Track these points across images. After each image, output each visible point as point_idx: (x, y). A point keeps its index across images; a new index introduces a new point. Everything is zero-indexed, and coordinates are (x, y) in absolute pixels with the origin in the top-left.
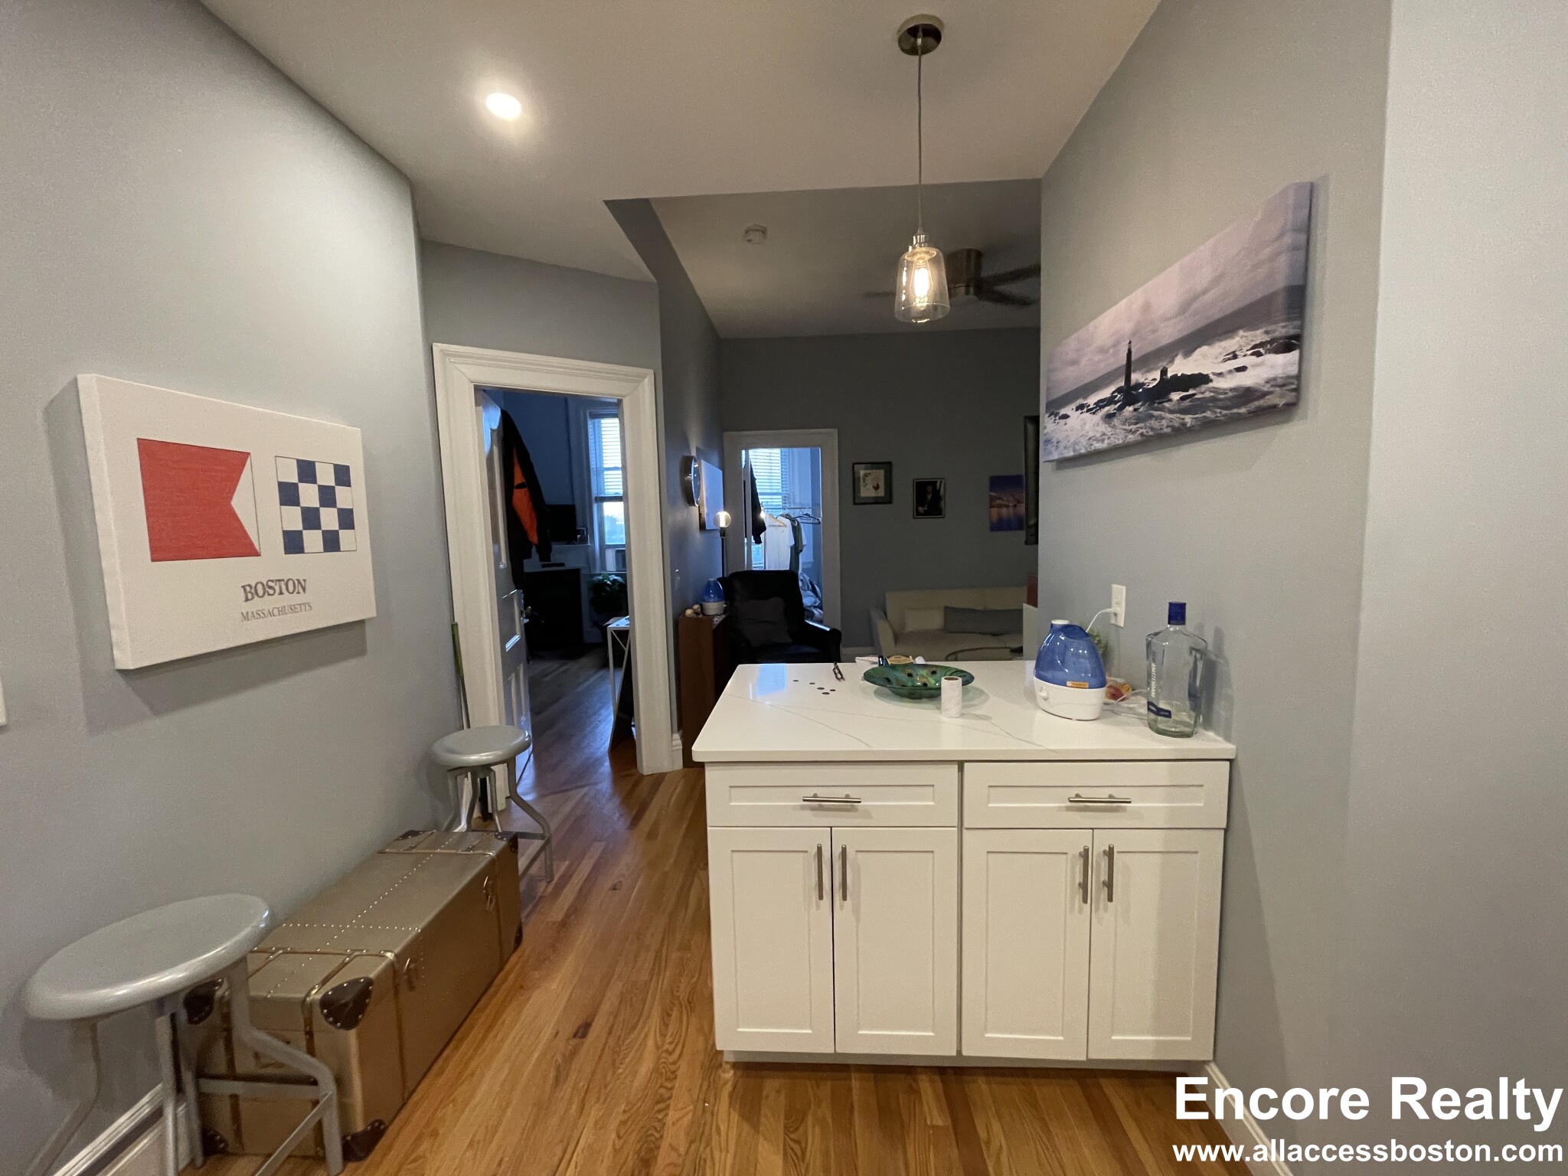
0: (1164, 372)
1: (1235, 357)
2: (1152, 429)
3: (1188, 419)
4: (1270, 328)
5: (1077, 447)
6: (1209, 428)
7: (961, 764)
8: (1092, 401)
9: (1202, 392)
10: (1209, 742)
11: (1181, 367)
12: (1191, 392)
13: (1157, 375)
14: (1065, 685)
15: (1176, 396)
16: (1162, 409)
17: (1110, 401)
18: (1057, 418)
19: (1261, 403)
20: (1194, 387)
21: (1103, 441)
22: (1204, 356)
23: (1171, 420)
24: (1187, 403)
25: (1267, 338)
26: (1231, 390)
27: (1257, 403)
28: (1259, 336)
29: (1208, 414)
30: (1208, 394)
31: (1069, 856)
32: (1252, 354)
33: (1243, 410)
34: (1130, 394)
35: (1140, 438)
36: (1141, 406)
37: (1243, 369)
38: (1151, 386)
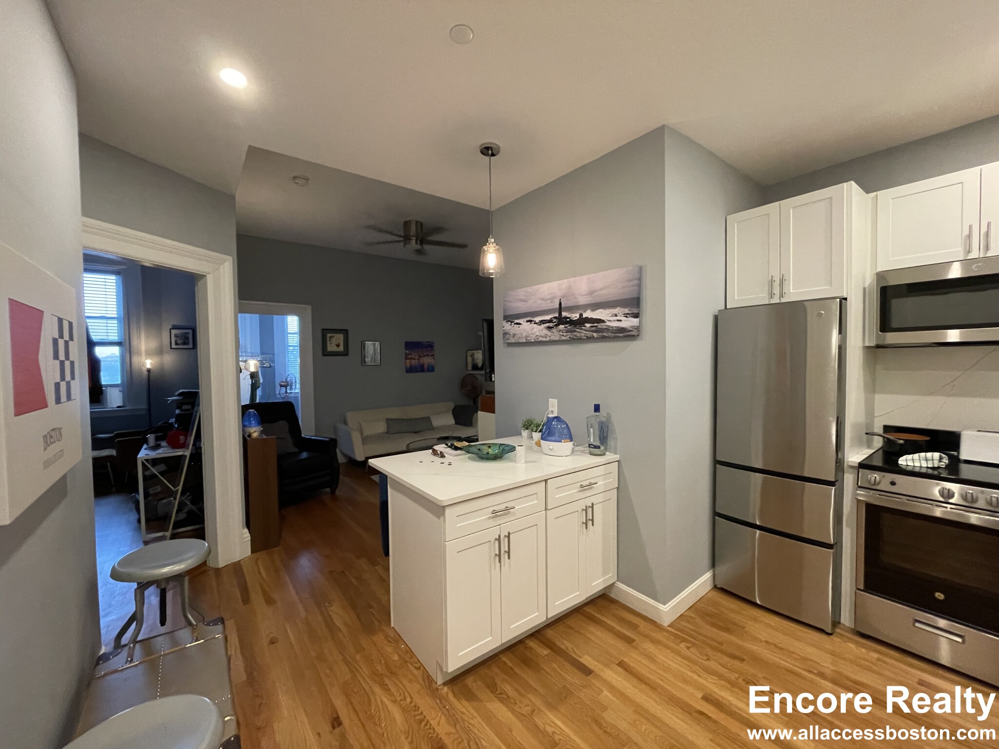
0: (581, 315)
1: (616, 316)
2: (576, 336)
3: (595, 335)
4: (631, 309)
5: (528, 338)
6: (603, 339)
7: (546, 481)
8: (538, 319)
9: (600, 326)
10: (610, 456)
11: (588, 314)
12: (595, 325)
13: (578, 316)
14: (561, 442)
15: (588, 325)
16: (581, 329)
17: (550, 321)
18: (513, 323)
19: (629, 333)
20: (597, 323)
21: (546, 337)
22: (602, 313)
23: (586, 334)
24: (594, 328)
25: (630, 312)
26: (615, 327)
27: (627, 333)
28: (627, 311)
29: (605, 334)
30: (604, 327)
31: (579, 511)
32: (624, 316)
33: (621, 335)
34: (561, 320)
35: (569, 339)
36: (569, 326)
37: (621, 321)
38: (574, 319)
